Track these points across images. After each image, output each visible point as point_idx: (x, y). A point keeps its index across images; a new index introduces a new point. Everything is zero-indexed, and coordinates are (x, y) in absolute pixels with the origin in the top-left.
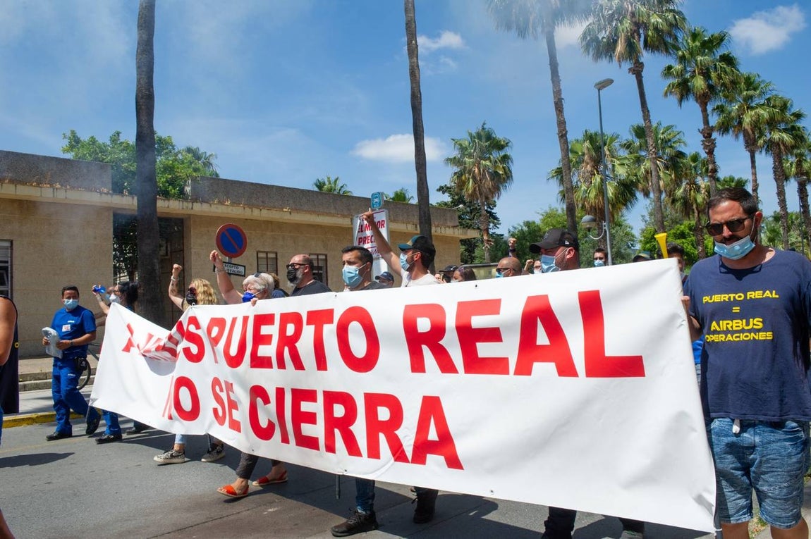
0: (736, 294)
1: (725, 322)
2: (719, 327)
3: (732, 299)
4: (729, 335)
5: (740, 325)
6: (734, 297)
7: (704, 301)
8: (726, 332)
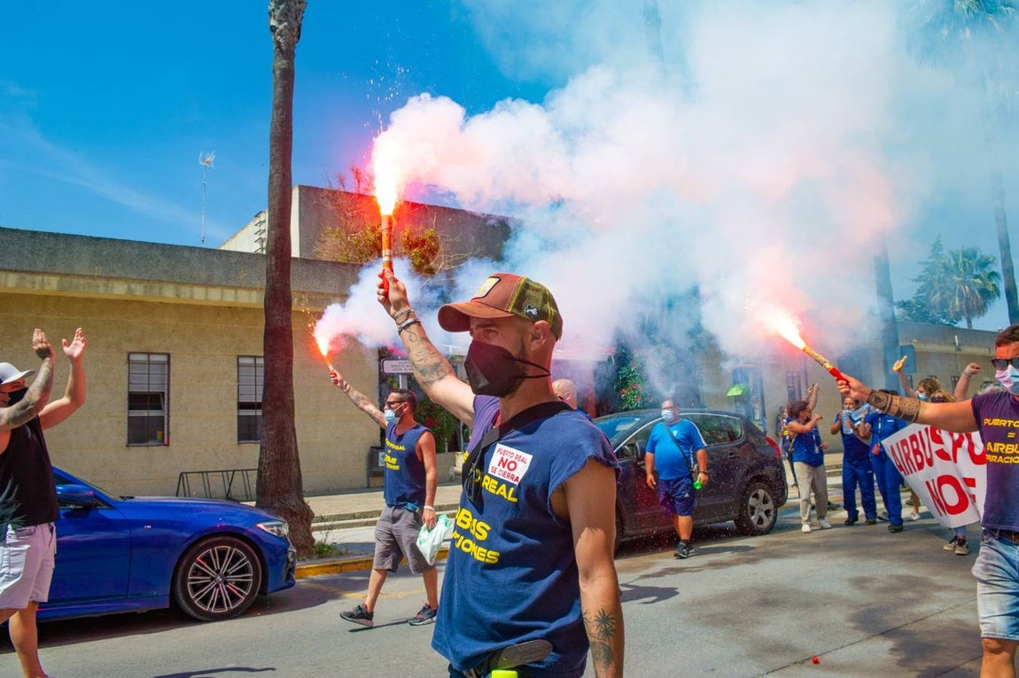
0: (1015, 421)
1: (999, 444)
2: (993, 447)
3: (1009, 425)
4: (1001, 457)
5: (1012, 449)
6: (1012, 424)
7: (985, 423)
8: (999, 454)
